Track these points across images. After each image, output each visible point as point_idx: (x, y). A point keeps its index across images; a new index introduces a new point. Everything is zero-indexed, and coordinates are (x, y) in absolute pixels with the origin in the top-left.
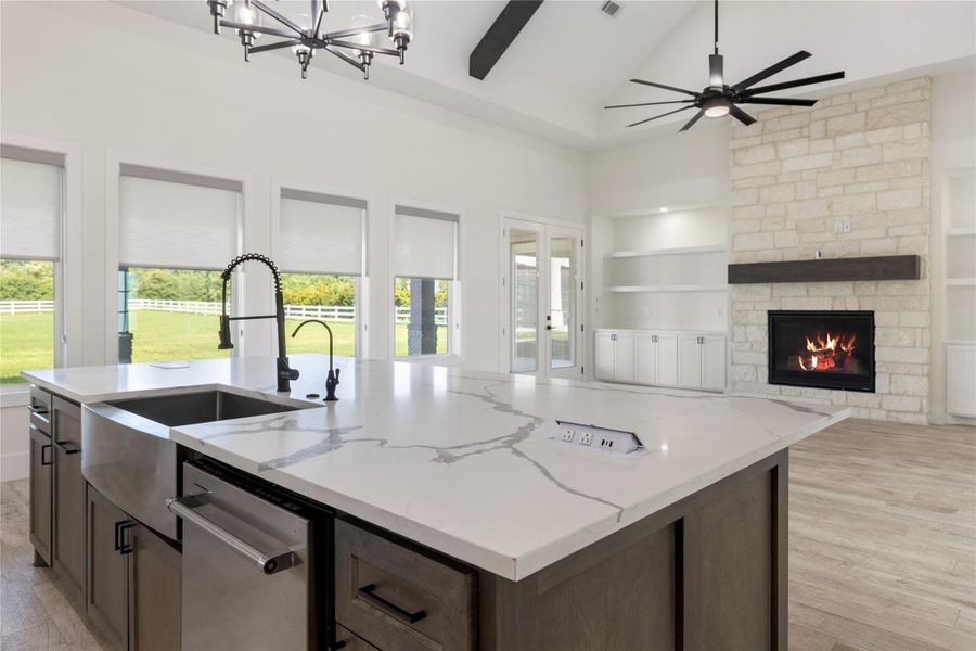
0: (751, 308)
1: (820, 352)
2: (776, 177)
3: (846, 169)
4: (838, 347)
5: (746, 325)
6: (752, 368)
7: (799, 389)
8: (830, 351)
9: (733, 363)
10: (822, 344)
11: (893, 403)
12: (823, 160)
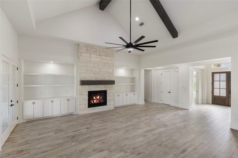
0: (84, 91)
1: (96, 99)
2: (90, 61)
3: (103, 63)
4: (99, 98)
5: (83, 95)
6: (85, 105)
7: (94, 107)
8: (98, 98)
9: (80, 105)
10: (97, 97)
11: (110, 106)
12: (99, 60)
